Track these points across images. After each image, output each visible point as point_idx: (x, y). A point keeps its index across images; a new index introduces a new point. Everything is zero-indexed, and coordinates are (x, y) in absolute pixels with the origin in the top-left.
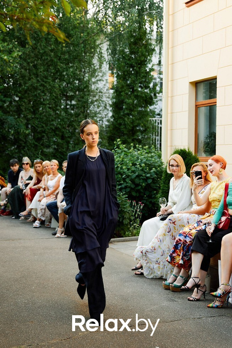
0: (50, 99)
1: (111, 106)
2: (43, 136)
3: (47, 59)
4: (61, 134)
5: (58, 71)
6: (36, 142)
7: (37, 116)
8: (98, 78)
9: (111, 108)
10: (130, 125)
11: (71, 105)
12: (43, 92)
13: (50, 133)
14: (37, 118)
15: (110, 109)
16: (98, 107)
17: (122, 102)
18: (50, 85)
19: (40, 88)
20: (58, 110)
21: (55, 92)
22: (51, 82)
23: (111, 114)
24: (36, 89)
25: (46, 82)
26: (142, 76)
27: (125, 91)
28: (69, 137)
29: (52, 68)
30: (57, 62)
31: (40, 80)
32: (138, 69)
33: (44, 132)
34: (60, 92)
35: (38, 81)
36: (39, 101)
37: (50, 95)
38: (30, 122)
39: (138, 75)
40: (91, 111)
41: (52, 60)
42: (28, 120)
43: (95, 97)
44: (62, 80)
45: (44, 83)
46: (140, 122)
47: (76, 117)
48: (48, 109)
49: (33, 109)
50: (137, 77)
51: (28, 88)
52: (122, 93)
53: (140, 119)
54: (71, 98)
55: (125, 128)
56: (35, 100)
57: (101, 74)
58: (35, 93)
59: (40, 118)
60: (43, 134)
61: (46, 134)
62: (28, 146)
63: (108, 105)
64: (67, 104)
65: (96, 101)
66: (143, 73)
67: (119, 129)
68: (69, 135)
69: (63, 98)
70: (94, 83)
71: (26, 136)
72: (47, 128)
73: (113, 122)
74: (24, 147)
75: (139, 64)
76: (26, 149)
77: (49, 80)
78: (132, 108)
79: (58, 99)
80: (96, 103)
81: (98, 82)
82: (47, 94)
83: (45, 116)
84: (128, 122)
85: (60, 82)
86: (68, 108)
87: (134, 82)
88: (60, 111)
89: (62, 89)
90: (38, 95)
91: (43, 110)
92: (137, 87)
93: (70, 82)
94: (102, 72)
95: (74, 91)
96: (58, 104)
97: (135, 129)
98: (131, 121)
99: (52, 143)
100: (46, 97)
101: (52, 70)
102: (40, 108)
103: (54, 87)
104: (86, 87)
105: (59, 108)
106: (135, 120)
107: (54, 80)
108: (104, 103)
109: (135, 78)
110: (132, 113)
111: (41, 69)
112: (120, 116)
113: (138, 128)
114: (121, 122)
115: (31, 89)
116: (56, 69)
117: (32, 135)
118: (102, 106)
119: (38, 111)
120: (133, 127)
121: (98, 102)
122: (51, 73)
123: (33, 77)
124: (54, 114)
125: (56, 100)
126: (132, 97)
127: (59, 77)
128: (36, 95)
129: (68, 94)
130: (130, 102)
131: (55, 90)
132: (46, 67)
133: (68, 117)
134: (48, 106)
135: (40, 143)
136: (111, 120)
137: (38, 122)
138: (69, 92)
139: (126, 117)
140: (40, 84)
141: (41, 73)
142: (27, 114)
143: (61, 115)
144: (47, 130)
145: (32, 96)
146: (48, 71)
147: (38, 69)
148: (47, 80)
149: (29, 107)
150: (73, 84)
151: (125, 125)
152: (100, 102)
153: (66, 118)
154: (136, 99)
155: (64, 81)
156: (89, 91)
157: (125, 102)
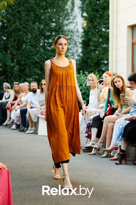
0: (31, 38)
1: (81, 43)
2: (26, 68)
3: (28, 6)
4: (39, 66)
5: (37, 15)
6: (20, 72)
7: (21, 52)
8: (69, 21)
9: (81, 45)
10: (95, 59)
11: (48, 43)
12: (25, 32)
13: (31, 65)
14: (21, 54)
15: (79, 46)
17: (90, 40)
18: (31, 27)
19: (23, 29)
20: (37, 47)
21: (35, 33)
22: (32, 25)
23: (80, 50)
24: (19, 30)
25: (27, 25)
26: (105, 19)
27: (91, 31)
29: (32, 13)
30: (36, 8)
31: (22, 23)
32: (102, 14)
34: (39, 33)
36: (22, 40)
37: (31, 35)
38: (14, 57)
39: (102, 18)
42: (13, 55)
43: (68, 36)
45: (25, 25)
46: (104, 56)
47: (52, 53)
48: (30, 47)
49: (17, 46)
51: (13, 30)
52: (90, 33)
53: (103, 54)
54: (48, 37)
55: (92, 61)
56: (19, 40)
57: (71, 18)
58: (19, 34)
59: (23, 54)
61: (27, 66)
62: (13, 76)
63: (77, 42)
64: (45, 43)
66: (106, 16)
67: (87, 62)
69: (41, 37)
70: (66, 25)
71: (12, 68)
72: (28, 62)
73: (82, 57)
76: (12, 78)
77: (30, 23)
78: (97, 45)
79: (37, 38)
81: (70, 24)
82: (29, 34)
83: (27, 52)
84: (94, 57)
85: (39, 24)
86: (46, 46)
87: (99, 23)
88: (40, 48)
89: (41, 30)
90: (21, 35)
91: (25, 47)
92: (101, 28)
93: (47, 25)
94: (73, 16)
95: (50, 31)
96: (38, 42)
97: (99, 62)
98: (97, 56)
99: (33, 74)
100: (28, 36)
101: (32, 14)
102: (23, 45)
103: (34, 29)
104: (60, 28)
105: (38, 45)
106: (99, 55)
107: (34, 23)
108: (74, 41)
109: (100, 21)
110: (98, 49)
111: (23, 14)
112: (88, 51)
113: (102, 61)
114: (89, 56)
115: (15, 30)
116: (35, 14)
117: (17, 68)
118: (73, 44)
119: (22, 48)
120: (98, 60)
121: (70, 40)
122: (31, 17)
123: (17, 21)
124: (35, 50)
125: (36, 39)
126: (98, 36)
127: (38, 21)
128: (19, 35)
129: (46, 34)
130: (95, 40)
131: (35, 31)
132: (27, 13)
133: (45, 53)
134: (29, 44)
135: (23, 74)
136: (81, 55)
137: (22, 57)
138: (46, 32)
139: (92, 52)
140: (23, 26)
141: (23, 18)
142: (13, 51)
143: (40, 51)
144: (28, 63)
145: (16, 36)
146: (28, 15)
147: (21, 14)
148: (28, 23)
149: (14, 45)
150: (49, 26)
151: (91, 59)
152: (72, 40)
153: (44, 54)
154: (101, 38)
155: (42, 23)
156: (62, 32)
157: (92, 41)
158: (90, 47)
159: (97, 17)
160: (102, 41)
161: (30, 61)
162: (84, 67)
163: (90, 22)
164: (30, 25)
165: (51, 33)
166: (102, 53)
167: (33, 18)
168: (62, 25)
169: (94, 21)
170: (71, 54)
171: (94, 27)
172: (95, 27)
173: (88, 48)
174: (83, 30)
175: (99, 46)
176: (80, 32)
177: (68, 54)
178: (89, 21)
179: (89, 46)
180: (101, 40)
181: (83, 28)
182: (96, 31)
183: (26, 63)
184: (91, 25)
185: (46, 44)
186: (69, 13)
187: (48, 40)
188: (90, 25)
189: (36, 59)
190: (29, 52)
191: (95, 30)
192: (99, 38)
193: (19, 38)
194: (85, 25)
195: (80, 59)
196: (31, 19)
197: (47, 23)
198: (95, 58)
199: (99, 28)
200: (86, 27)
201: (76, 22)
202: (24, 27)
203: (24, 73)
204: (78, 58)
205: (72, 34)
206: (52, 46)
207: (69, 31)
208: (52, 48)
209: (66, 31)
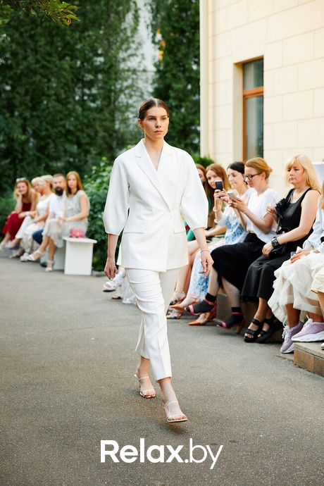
0: (56, 87)
1: (152, 94)
2: (48, 144)
4: (74, 139)
5: (66, 44)
6: (38, 152)
7: (39, 113)
8: (129, 52)
10: (179, 124)
11: (89, 96)
12: (45, 76)
13: (60, 138)
14: (38, 117)
16: (131, 96)
17: (169, 87)
18: (56, 66)
19: (41, 71)
20: (69, 103)
21: (64, 77)
22: (58, 62)
24: (35, 72)
25: (49, 62)
27: (171, 71)
28: (87, 144)
29: (59, 39)
31: (40, 59)
32: (191, 37)
33: (49, 137)
34: (72, 76)
35: (37, 60)
36: (40, 90)
37: (58, 82)
38: (27, 123)
39: (191, 45)
40: (119, 103)
42: (25, 119)
43: (126, 81)
44: (73, 58)
45: (46, 63)
47: (98, 113)
48: (55, 103)
49: (31, 103)
50: (189, 48)
51: (23, 72)
52: (168, 75)
54: (90, 84)
56: (34, 90)
57: (133, 46)
58: (34, 79)
59: (43, 116)
60: (48, 140)
61: (52, 140)
62: (26, 159)
63: (145, 93)
64: (84, 94)
65: (127, 88)
68: (87, 140)
69: (77, 84)
70: (124, 60)
71: (23, 144)
72: (53, 132)
74: (21, 161)
76: (24, 163)
77: (55, 58)
78: (183, 97)
79: (69, 87)
80: (127, 91)
81: (131, 58)
82: (53, 79)
83: (50, 113)
84: (177, 119)
85: (71, 60)
86: (85, 100)
87: (186, 56)
88: (74, 106)
89: (75, 71)
90: (37, 82)
91: (47, 104)
92: (190, 65)
93: (87, 60)
94: (136, 42)
95: (94, 73)
96: (70, 94)
97: (188, 128)
98: (182, 117)
99: (62, 154)
100: (50, 84)
101: (58, 42)
102: (42, 102)
103: (62, 69)
104: (111, 66)
105: (71, 100)
106: (187, 115)
107: (62, 58)
108: (139, 90)
109: (188, 50)
110: (183, 104)
111: (41, 42)
113: (193, 128)
115: (27, 73)
116: (64, 41)
117: (32, 142)
118: (136, 96)
119: (41, 106)
120: (185, 126)
121: (131, 90)
122: (57, 47)
123: (31, 55)
124: (65, 108)
125: (66, 88)
126: (183, 80)
127: (70, 53)
129: (85, 79)
130: (179, 88)
131: (64, 73)
132: (49, 39)
133: (85, 113)
134: (54, 97)
135: (44, 154)
137: (41, 122)
138: (87, 75)
139: (173, 111)
140: (40, 65)
141: (42, 49)
142: (24, 111)
143: (74, 110)
144: (54, 134)
145: (29, 84)
146: (51, 43)
147: (37, 42)
148: (51, 59)
149: (26, 100)
150: (90, 63)
151: (172, 122)
152: (134, 88)
153: (83, 116)
154: (190, 82)
155: (77, 58)
156: (116, 73)
157: (172, 89)
158: (170, 101)
159: (182, 43)
160: (192, 88)
161: (56, 130)
163: (169, 54)
164: (55, 61)
165: (95, 76)
166: (192, 111)
167: (60, 49)
168: (115, 61)
169: (175, 50)
171: (176, 62)
172: (178, 63)
174: (155, 69)
175: (186, 99)
176: (151, 71)
177: (128, 116)
178: (166, 52)
179: (167, 98)
180: (189, 87)
181: (155, 65)
182: (180, 71)
183: (48, 134)
184: (170, 58)
185: (86, 98)
186: (128, 37)
187: (90, 89)
188: (168, 59)
189: (67, 127)
190: (54, 113)
191: (178, 68)
192: (185, 83)
193: (34, 87)
194: (160, 58)
196: (57, 50)
197: (87, 57)
199: (185, 64)
200: (161, 62)
201: (143, 55)
202: (43, 67)
203: (46, 153)
205: (134, 77)
206: (97, 100)
207: (128, 70)
208: (98, 105)
209: (124, 71)
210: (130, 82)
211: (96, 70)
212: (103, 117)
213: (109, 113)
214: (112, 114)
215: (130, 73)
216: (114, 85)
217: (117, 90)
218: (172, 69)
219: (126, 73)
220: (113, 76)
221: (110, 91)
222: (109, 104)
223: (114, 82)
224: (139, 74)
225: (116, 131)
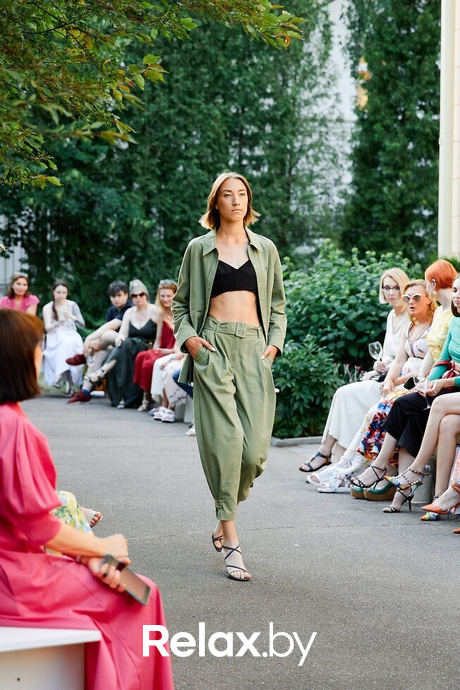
0: (200, 145)
1: (350, 157)
2: (186, 234)
3: (193, 48)
5: (220, 76)
6: (168, 246)
7: (171, 186)
8: (316, 90)
9: (350, 163)
10: (394, 205)
11: (251, 159)
12: (185, 128)
14: (172, 192)
15: (345, 166)
16: (317, 160)
17: (377, 147)
18: (200, 112)
19: (177, 119)
21: (213, 129)
22: (203, 106)
23: (348, 178)
24: (168, 121)
25: (190, 105)
27: (381, 121)
29: (206, 70)
30: (217, 56)
31: (176, 100)
32: (415, 67)
34: (224, 128)
35: (172, 102)
36: (174, 149)
37: (202, 136)
38: (153, 201)
39: (416, 80)
40: (298, 171)
41: (204, 52)
42: (150, 195)
43: (310, 136)
44: (228, 99)
45: (184, 107)
47: (265, 186)
48: (197, 171)
49: (160, 170)
50: (412, 84)
51: (149, 121)
52: (377, 127)
53: (420, 188)
54: (253, 141)
55: (384, 211)
56: (166, 149)
57: (323, 81)
58: (166, 132)
59: (178, 191)
60: (185, 229)
61: (191, 228)
62: (149, 257)
63: (340, 155)
64: (242, 157)
65: (312, 146)
66: (426, 74)
67: (369, 213)
69: (231, 140)
70: (307, 103)
71: (145, 234)
73: (354, 197)
74: (142, 260)
75: (417, 54)
76: (147, 263)
77: (199, 99)
78: (400, 163)
79: (219, 145)
80: (311, 152)
81: (318, 100)
82: (194, 133)
83: (189, 185)
84: (390, 197)
85: (224, 103)
86: (245, 166)
87: (407, 97)
89: (230, 120)
90: (171, 136)
91: (185, 170)
92: (414, 110)
93: (249, 103)
94: (327, 75)
95: (259, 123)
96: (220, 155)
97: (407, 213)
98: (399, 195)
100: (191, 140)
101: (205, 74)
102: (178, 166)
103: (210, 116)
104: (288, 113)
105: (224, 165)
106: (406, 191)
107: (211, 98)
108: (331, 151)
109: (408, 88)
110: (401, 174)
111: (178, 74)
112: (371, 181)
113: (416, 212)
114: (374, 196)
115: (156, 122)
116: (214, 73)
117: (160, 231)
118: (325, 159)
119: (174, 175)
120: (404, 208)
121: (317, 150)
122: (203, 82)
123: (161, 94)
125: (216, 147)
126: (401, 136)
127: (222, 92)
128: (167, 136)
129: (244, 132)
130: (396, 148)
131: (213, 123)
132: (190, 69)
134: (196, 161)
135: (177, 250)
136: (351, 191)
137: (174, 200)
138: (247, 126)
139: (384, 185)
140: (176, 110)
141: (179, 85)
142: (148, 183)
144: (193, 219)
145: (157, 140)
146: (194, 77)
149: (152, 165)
150: (254, 108)
151: (382, 203)
152: (323, 148)
154: (412, 140)
155: (234, 100)
156: (294, 124)
157: (384, 149)
158: (379, 169)
159: (400, 77)
160: (415, 149)
161: (198, 213)
162: (360, 227)
163: (379, 93)
164: (200, 105)
166: (416, 185)
167: (207, 85)
168: (294, 104)
169: (390, 88)
170: (321, 190)
171: (390, 106)
172: (393, 108)
173: (373, 170)
174: (355, 118)
175: (406, 166)
176: (349, 122)
177: (312, 191)
178: (375, 91)
179: (376, 164)
180: (411, 146)
181: (357, 111)
182: (396, 120)
183: (186, 219)
184: (382, 101)
185: (245, 162)
186: (315, 68)
187: (251, 149)
188: (377, 100)
190: (195, 186)
191: (394, 117)
192: (405, 140)
193: (165, 145)
194: (364, 100)
195: (347, 205)
196: (202, 87)
197: (250, 97)
198: (393, 202)
199: (405, 110)
200: (366, 107)
201: (337, 95)
203: (181, 248)
204: (343, 201)
205: (323, 129)
206: (264, 165)
207: (314, 119)
208: (263, 173)
209: (306, 120)
210: (315, 137)
211: (262, 119)
212: (272, 194)
213: (282, 187)
214: (286, 188)
215: (316, 124)
216: (291, 143)
217: (295, 150)
218: (384, 118)
219: (311, 124)
220: (290, 129)
221: (284, 151)
222: (283, 174)
223: (291, 137)
224: (330, 125)
225: (291, 216)
